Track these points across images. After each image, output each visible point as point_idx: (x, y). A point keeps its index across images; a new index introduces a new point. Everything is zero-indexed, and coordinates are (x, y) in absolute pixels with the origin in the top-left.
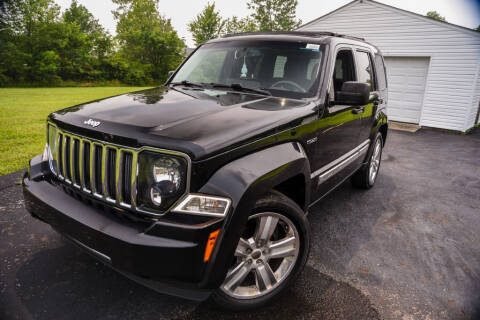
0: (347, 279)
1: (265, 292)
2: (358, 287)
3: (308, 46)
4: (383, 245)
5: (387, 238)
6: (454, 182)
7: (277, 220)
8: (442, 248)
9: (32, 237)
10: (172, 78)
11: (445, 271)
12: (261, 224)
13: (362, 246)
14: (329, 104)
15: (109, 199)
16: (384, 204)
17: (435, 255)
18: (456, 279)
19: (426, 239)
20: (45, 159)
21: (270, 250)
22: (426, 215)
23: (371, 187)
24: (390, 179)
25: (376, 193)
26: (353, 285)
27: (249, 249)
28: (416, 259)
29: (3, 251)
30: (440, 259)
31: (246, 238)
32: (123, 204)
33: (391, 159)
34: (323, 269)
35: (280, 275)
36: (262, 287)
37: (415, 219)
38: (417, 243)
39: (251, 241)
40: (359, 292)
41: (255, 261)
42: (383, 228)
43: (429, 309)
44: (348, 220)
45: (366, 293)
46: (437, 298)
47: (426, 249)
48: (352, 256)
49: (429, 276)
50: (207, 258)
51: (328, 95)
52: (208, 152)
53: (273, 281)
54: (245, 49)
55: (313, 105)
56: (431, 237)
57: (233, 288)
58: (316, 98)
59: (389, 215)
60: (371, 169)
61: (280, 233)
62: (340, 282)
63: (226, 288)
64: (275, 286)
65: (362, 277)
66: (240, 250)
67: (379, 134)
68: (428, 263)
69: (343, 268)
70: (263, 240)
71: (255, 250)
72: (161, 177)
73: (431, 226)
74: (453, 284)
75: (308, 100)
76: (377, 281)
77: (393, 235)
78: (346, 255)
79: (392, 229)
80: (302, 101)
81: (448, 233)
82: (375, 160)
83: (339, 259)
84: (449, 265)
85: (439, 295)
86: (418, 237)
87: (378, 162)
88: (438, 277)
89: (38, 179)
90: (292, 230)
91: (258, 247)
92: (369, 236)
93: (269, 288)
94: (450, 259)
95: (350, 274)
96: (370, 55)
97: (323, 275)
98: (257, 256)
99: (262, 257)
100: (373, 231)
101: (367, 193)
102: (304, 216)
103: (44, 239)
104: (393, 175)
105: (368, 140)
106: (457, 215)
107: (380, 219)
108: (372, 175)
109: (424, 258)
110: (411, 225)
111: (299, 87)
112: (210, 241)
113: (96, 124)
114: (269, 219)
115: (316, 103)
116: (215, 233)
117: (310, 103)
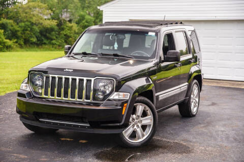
0: (176, 141)
3: (150, 34)
4: (196, 134)
7: (143, 108)
8: (227, 134)
11: (224, 139)
12: (137, 109)
13: (184, 134)
14: (161, 62)
15: (78, 100)
16: (201, 122)
17: (222, 136)
19: (220, 132)
21: (141, 121)
22: (224, 125)
27: (133, 119)
28: (211, 137)
32: (86, 100)
37: (217, 127)
38: (214, 133)
39: (134, 116)
40: (181, 144)
41: (136, 126)
44: (177, 127)
45: (185, 144)
46: (216, 144)
47: (218, 134)
48: (179, 136)
49: (216, 140)
50: (123, 113)
52: (121, 78)
53: (143, 136)
54: (116, 35)
55: (154, 62)
56: (223, 131)
58: (155, 59)
59: (203, 125)
61: (144, 114)
65: (183, 141)
66: (131, 119)
67: (195, 81)
70: (138, 116)
73: (225, 129)
74: (226, 141)
76: (190, 141)
78: (176, 136)
79: (203, 129)
80: (149, 60)
81: (234, 130)
83: (172, 137)
84: (227, 138)
86: (216, 131)
87: (197, 100)
88: (219, 140)
90: (149, 112)
92: (189, 132)
94: (229, 136)
97: (165, 141)
99: (139, 124)
100: (191, 130)
102: (154, 107)
105: (187, 83)
107: (196, 127)
109: (216, 136)
110: (214, 128)
111: (146, 54)
112: (124, 107)
113: (71, 70)
114: (141, 106)
115: (155, 61)
116: (125, 105)
117: (152, 61)
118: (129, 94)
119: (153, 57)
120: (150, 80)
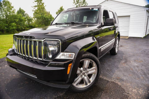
0: (113, 81)
1: (87, 86)
2: (117, 82)
3: (94, 9)
4: (123, 70)
5: (124, 68)
6: (142, 51)
7: (89, 61)
8: (142, 70)
9: (10, 75)
10: (52, 23)
11: (144, 76)
13: (116, 71)
14: (102, 26)
15: (34, 58)
16: (121, 58)
17: (140, 72)
18: (148, 78)
19: (136, 67)
20: (13, 48)
21: (88, 72)
22: (135, 61)
23: (116, 54)
24: (122, 52)
25: (118, 55)
26: (115, 82)
27: (81, 71)
28: (134, 73)
29: (1, 80)
30: (141, 72)
31: (80, 68)
32: (39, 59)
33: (121, 46)
34: (105, 78)
35: (92, 80)
36: (86, 84)
37: (132, 62)
38: (133, 69)
39: (82, 69)
40: (117, 84)
41: (83, 76)
42: (122, 65)
43: (140, 87)
44: (110, 63)
45: (119, 84)
46: (143, 84)
47: (136, 70)
48: (114, 74)
49: (139, 78)
50: (68, 73)
51: (102, 23)
52: (66, 39)
53: (89, 82)
54: (74, 12)
56: (138, 67)
57: (77, 85)
58: (98, 24)
59: (123, 61)
60: (116, 48)
61: (91, 66)
62: (111, 81)
63: (75, 84)
64: (91, 83)
65: (117, 79)
66: (78, 72)
67: (118, 37)
68: (138, 74)
69: (111, 77)
70: (85, 68)
71: (83, 72)
72: (51, 48)
73: (137, 64)
74: (147, 79)
75: (96, 24)
76: (122, 80)
77: (126, 67)
78: (112, 73)
79: (125, 65)
80: (94, 25)
81: (143, 65)
82: (117, 46)
83: (109, 75)
84: (145, 74)
85: (143, 83)
86: (134, 67)
87: (118, 46)
88: (142, 78)
89: (11, 55)
90: (94, 64)
91: (84, 71)
92: (118, 68)
93: (89, 84)
94: (145, 73)
95: (113, 79)
96: (113, 13)
97: (105, 80)
98: (84, 74)
99: (86, 74)
100: (119, 66)
101: (115, 56)
103: (14, 76)
104: (123, 50)
105: (115, 39)
106: (144, 60)
107: (120, 63)
108: (117, 50)
109: (137, 73)
110: (131, 64)
112: (69, 67)
113: (29, 34)
114: (87, 61)
115: (99, 25)
116: (70, 65)
117: (97, 25)
118: (74, 54)
119: (97, 22)
120: (95, 38)
